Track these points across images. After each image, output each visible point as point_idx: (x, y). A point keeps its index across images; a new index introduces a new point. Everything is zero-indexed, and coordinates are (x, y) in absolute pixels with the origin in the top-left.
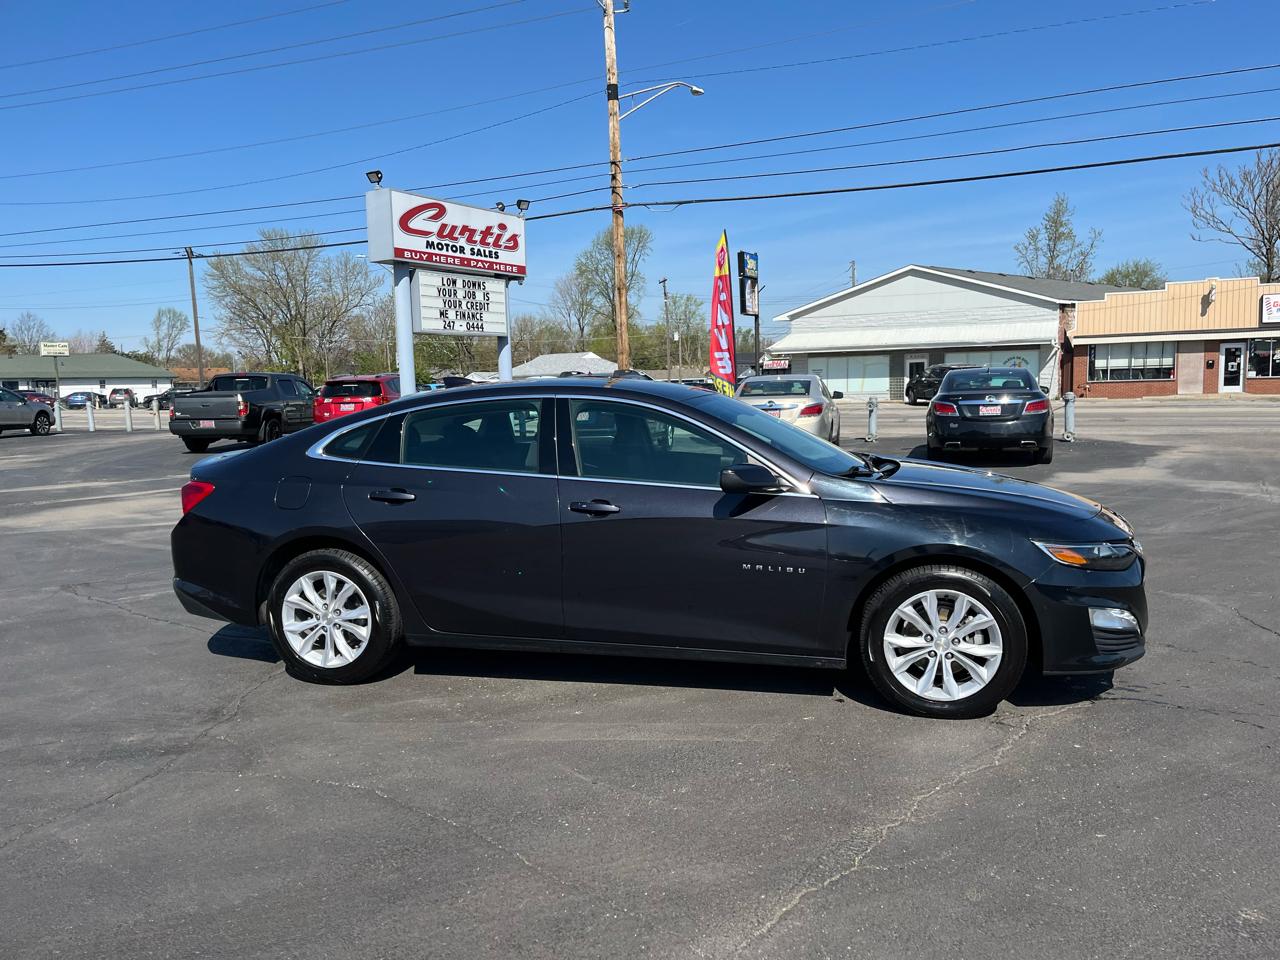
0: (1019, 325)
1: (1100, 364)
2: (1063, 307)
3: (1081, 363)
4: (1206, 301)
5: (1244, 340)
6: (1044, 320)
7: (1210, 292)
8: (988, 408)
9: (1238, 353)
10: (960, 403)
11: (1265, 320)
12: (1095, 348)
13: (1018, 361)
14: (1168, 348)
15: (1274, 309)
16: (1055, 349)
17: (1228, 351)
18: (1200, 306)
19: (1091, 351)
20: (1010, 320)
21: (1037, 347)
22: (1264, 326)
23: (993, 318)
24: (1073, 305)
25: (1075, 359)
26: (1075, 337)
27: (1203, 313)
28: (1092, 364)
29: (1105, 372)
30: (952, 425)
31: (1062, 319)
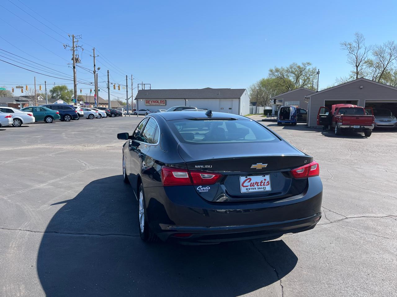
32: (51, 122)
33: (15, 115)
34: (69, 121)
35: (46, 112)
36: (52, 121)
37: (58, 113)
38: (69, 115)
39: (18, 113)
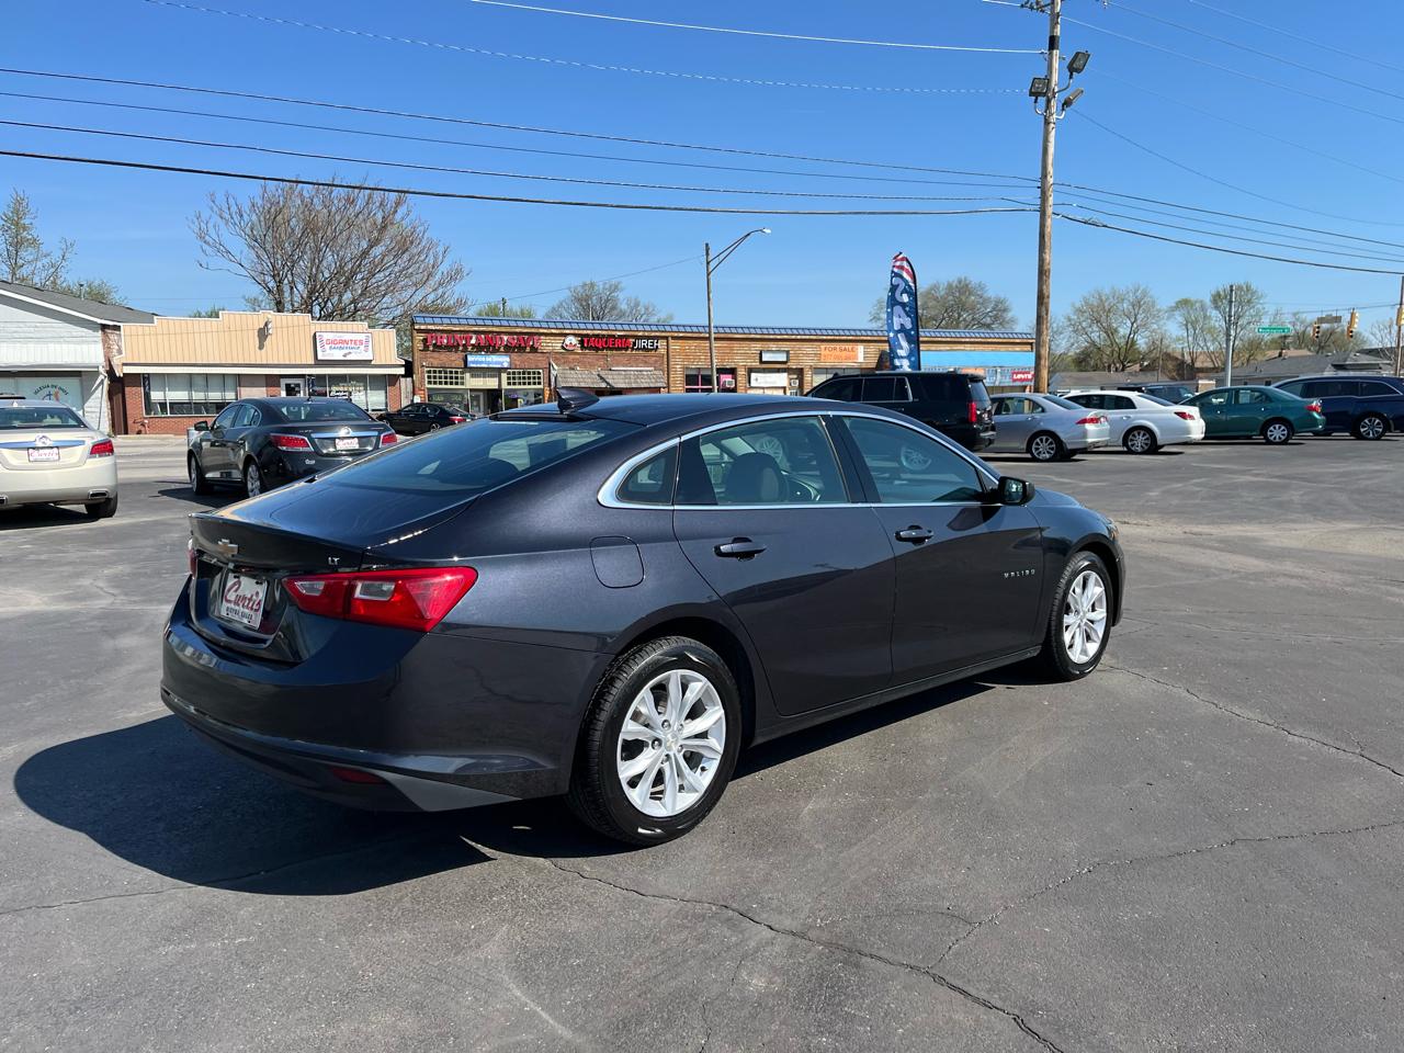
0: (51, 346)
1: (156, 396)
2: (104, 327)
3: (134, 395)
4: (263, 334)
5: (303, 376)
6: (83, 342)
7: (266, 325)
8: (346, 441)
9: (297, 389)
10: (313, 436)
11: (320, 357)
12: (148, 379)
13: (53, 391)
14: (229, 382)
15: (327, 347)
16: (101, 377)
17: (288, 386)
18: (257, 339)
19: (144, 380)
20: (39, 340)
21: (77, 374)
22: (319, 363)
23: (16, 335)
24: (118, 328)
25: (127, 389)
26: (124, 364)
27: (261, 347)
28: (147, 396)
29: (163, 405)
30: (308, 462)
31: (105, 342)
32: (1284, 443)
33: (1139, 415)
34: (1378, 439)
35: (1270, 405)
36: (1288, 438)
37: (1315, 410)
38: (1379, 416)
39: (1150, 411)
